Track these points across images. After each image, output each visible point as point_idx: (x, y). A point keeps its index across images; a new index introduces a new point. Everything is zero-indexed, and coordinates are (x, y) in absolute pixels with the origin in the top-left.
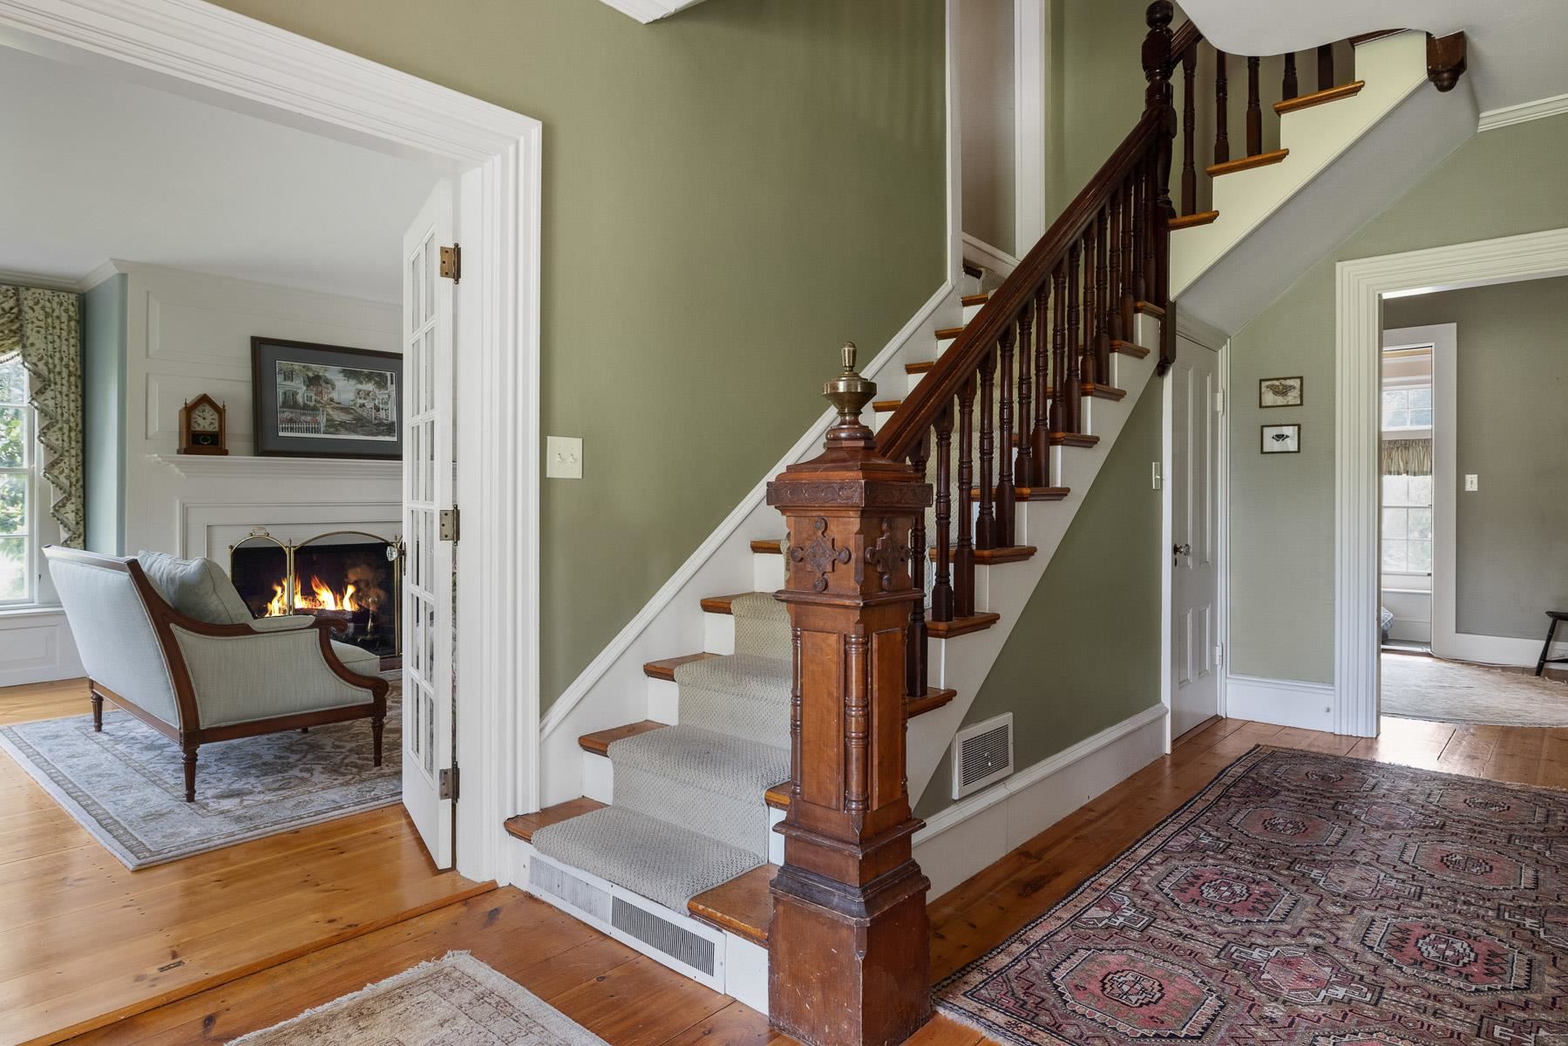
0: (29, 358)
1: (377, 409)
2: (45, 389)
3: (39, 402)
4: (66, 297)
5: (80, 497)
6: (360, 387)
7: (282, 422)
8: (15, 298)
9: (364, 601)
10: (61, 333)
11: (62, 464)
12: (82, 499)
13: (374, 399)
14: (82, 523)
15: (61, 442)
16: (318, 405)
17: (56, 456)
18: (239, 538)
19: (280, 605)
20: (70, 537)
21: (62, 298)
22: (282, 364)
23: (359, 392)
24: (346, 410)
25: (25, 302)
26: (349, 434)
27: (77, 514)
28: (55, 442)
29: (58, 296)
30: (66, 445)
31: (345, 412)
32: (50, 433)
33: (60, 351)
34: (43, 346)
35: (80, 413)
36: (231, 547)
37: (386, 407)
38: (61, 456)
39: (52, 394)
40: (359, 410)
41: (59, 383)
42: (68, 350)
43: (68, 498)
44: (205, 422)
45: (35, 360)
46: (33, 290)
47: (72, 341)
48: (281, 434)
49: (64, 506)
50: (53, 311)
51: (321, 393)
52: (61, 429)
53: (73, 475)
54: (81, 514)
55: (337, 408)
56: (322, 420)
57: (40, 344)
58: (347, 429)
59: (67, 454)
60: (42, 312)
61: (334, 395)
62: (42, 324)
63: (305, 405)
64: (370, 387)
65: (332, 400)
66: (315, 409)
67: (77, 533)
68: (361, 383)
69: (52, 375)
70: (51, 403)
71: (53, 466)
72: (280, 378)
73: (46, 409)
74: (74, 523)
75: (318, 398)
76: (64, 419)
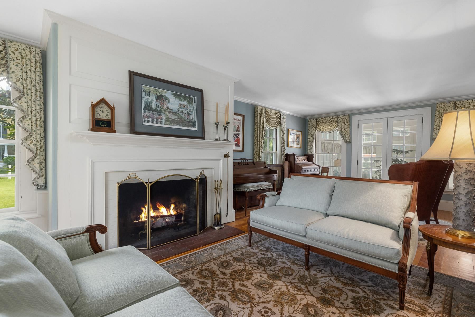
0: (11, 79)
1: (189, 114)
2: (21, 97)
3: (18, 104)
4: (34, 49)
5: (43, 155)
6: (181, 102)
7: (145, 117)
8: (3, 46)
9: (179, 210)
10: (31, 68)
11: (32, 138)
12: (44, 157)
13: (187, 109)
14: (44, 169)
15: (30, 126)
16: (162, 110)
17: (28, 134)
18: (121, 178)
19: (145, 215)
20: (37, 177)
21: (32, 49)
22: (144, 87)
23: (180, 105)
24: (174, 113)
25: (9, 49)
26: (176, 125)
27: (41, 164)
28: (27, 126)
29: (30, 48)
30: (34, 128)
31: (174, 114)
32: (25, 121)
33: (30, 78)
34: (20, 74)
35: (42, 112)
36: (118, 183)
37: (192, 113)
38: (30, 133)
39: (25, 100)
40: (180, 114)
41: (30, 94)
42: (35, 77)
43: (36, 155)
44: (103, 114)
45: (15, 80)
46: (14, 43)
47: (38, 73)
48: (144, 123)
49: (33, 160)
50: (26, 56)
51: (163, 104)
52: (31, 119)
53: (38, 144)
54: (43, 164)
55: (170, 112)
56: (164, 117)
57: (18, 72)
58: (175, 123)
59: (35, 133)
60: (19, 55)
61: (169, 105)
62: (20, 62)
63: (156, 109)
64: (185, 103)
65: (168, 108)
66: (160, 111)
67: (41, 175)
68: (181, 101)
69: (25, 90)
70: (25, 105)
71: (27, 139)
72: (143, 94)
73: (22, 108)
74: (39, 169)
75: (162, 107)
76: (33, 114)
